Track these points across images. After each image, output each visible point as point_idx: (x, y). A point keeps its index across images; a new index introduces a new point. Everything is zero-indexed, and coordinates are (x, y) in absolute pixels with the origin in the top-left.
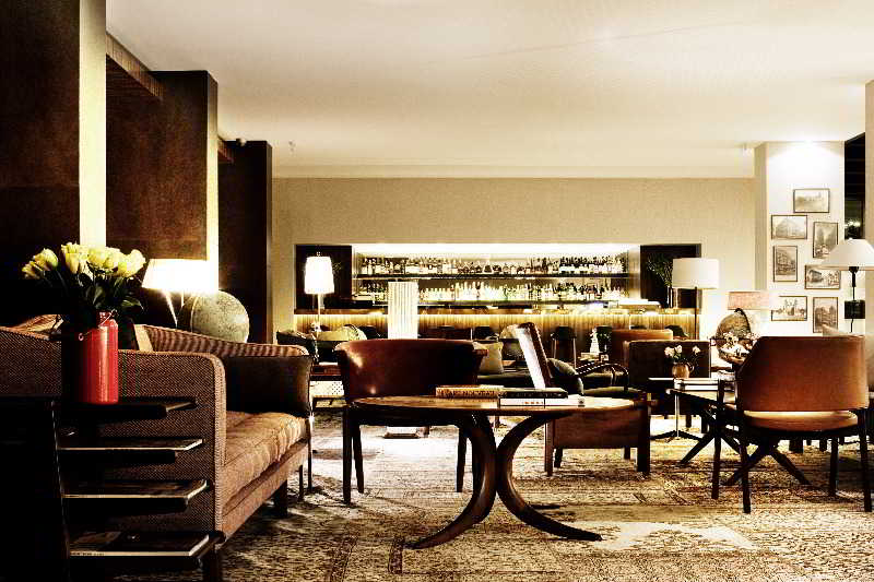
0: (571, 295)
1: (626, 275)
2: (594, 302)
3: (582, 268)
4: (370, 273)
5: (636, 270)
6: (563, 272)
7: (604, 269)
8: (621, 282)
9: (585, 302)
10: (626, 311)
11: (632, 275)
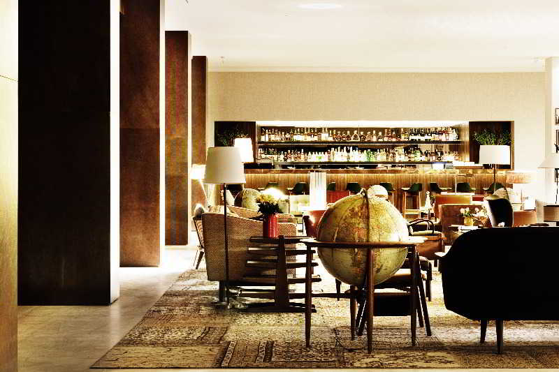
0: (418, 157)
1: (459, 142)
2: (436, 162)
3: (427, 137)
4: (267, 140)
5: (466, 138)
6: (412, 140)
7: (443, 138)
8: (456, 147)
9: (428, 162)
10: (458, 171)
11: (463, 142)
